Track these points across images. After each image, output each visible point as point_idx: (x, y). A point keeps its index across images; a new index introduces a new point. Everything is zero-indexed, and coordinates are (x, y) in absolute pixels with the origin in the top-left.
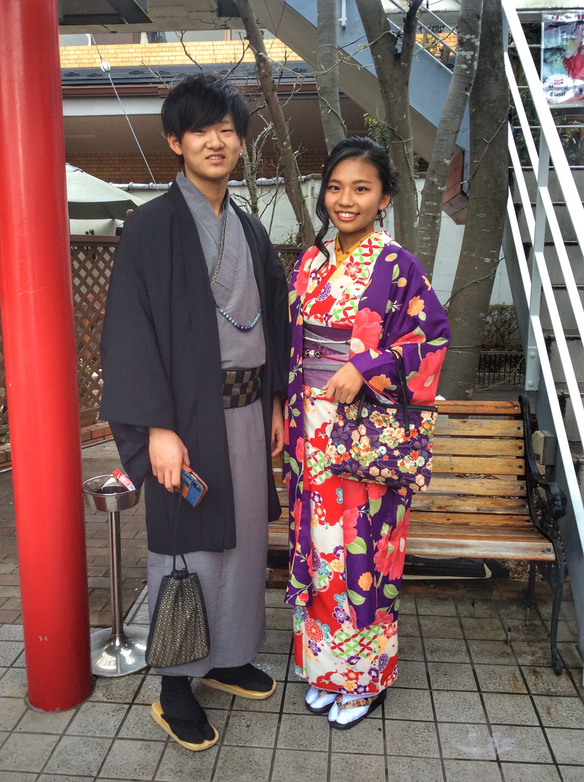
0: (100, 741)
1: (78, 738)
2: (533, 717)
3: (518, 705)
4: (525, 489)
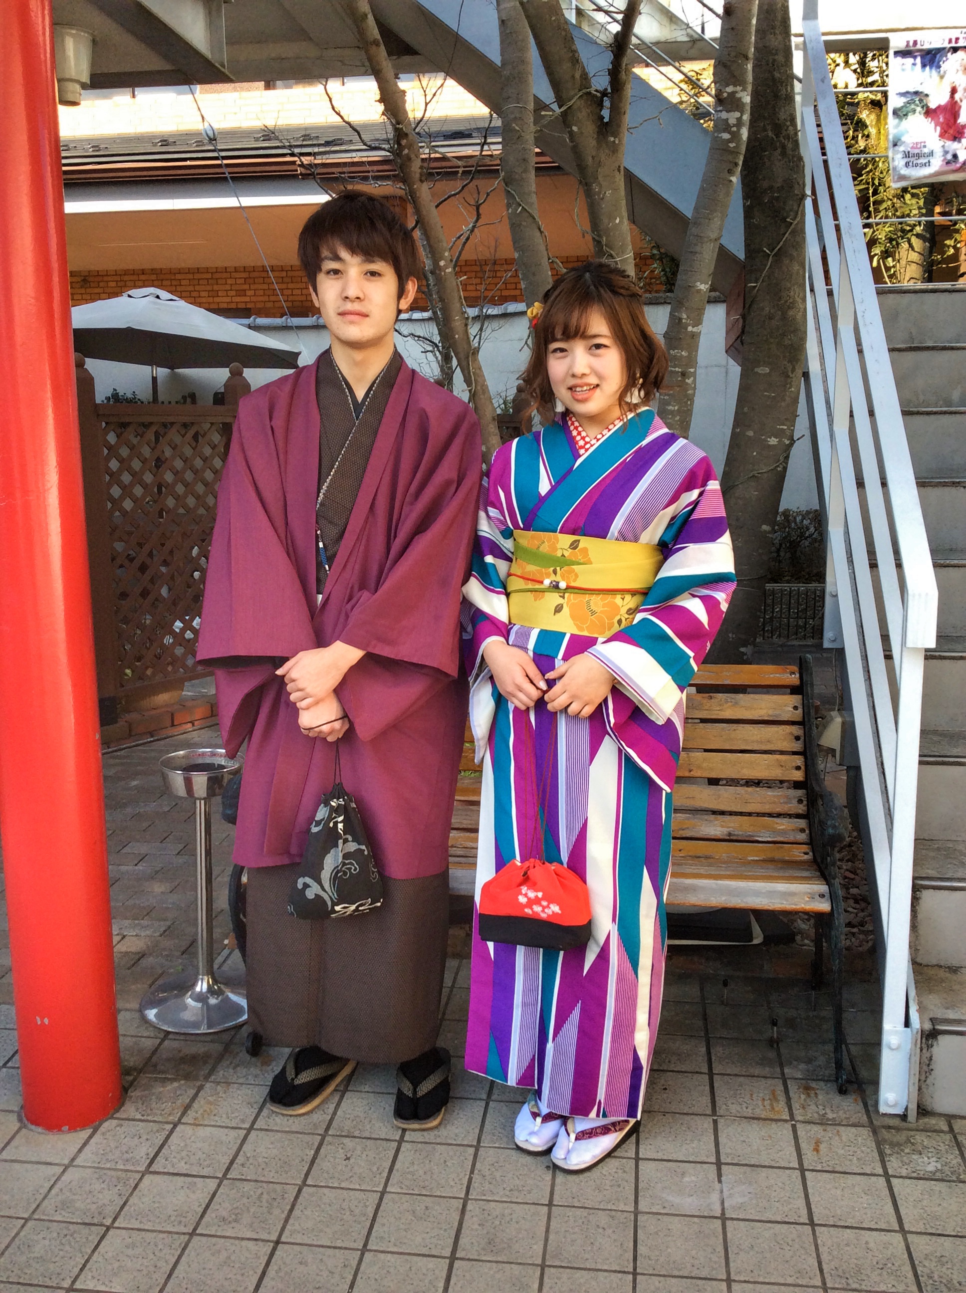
0: (123, 1175)
1: (89, 1171)
2: (790, 1154)
3: (770, 1137)
4: (805, 802)
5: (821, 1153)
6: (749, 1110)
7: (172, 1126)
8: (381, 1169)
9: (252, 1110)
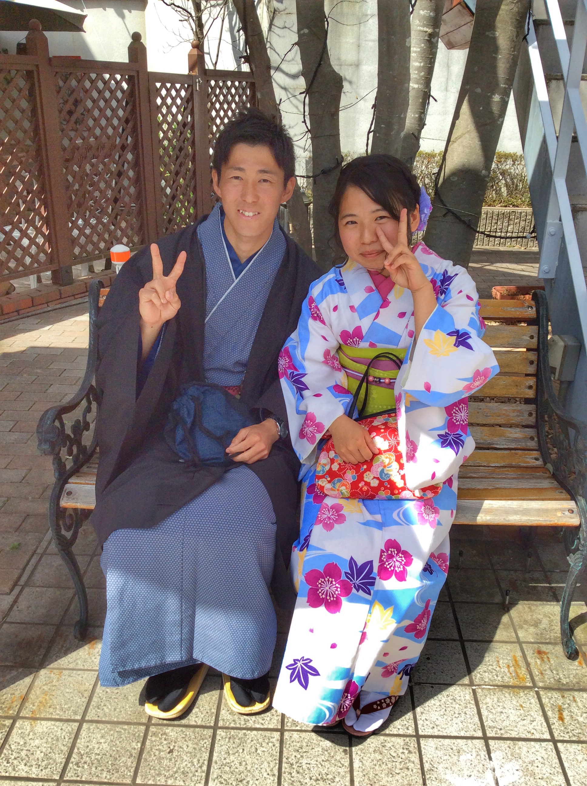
2: (541, 725)
3: (521, 706)
4: (534, 415)
5: (566, 721)
6: (499, 678)
7: (11, 721)
8: (201, 761)
9: (83, 699)
